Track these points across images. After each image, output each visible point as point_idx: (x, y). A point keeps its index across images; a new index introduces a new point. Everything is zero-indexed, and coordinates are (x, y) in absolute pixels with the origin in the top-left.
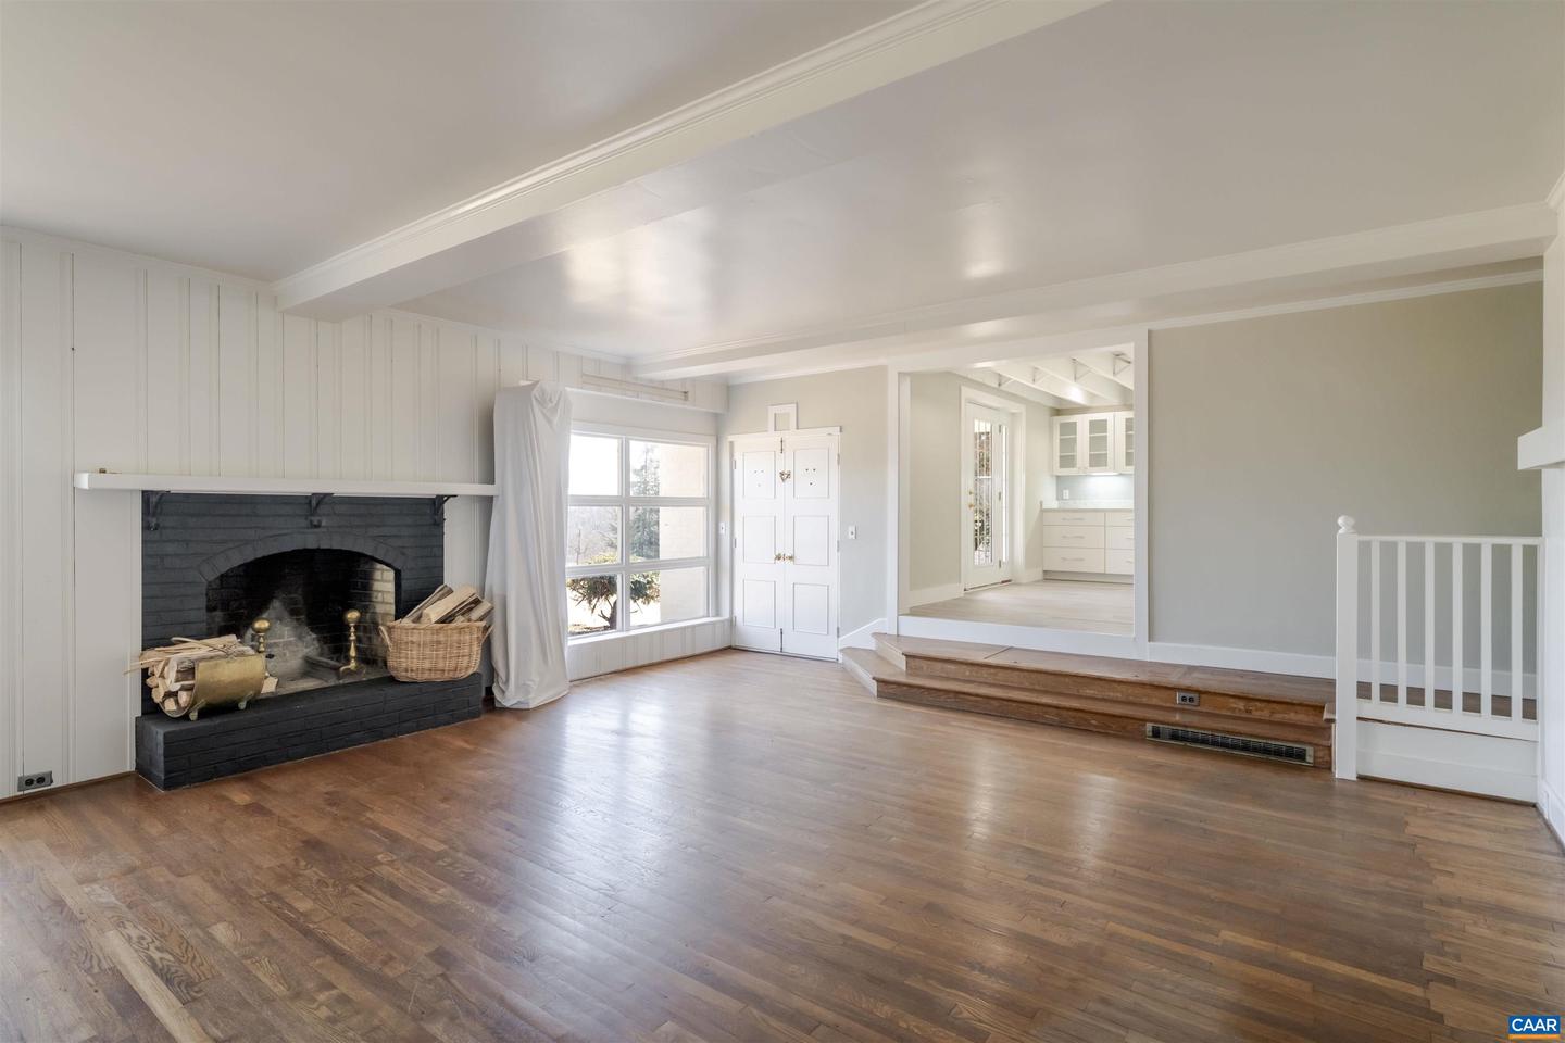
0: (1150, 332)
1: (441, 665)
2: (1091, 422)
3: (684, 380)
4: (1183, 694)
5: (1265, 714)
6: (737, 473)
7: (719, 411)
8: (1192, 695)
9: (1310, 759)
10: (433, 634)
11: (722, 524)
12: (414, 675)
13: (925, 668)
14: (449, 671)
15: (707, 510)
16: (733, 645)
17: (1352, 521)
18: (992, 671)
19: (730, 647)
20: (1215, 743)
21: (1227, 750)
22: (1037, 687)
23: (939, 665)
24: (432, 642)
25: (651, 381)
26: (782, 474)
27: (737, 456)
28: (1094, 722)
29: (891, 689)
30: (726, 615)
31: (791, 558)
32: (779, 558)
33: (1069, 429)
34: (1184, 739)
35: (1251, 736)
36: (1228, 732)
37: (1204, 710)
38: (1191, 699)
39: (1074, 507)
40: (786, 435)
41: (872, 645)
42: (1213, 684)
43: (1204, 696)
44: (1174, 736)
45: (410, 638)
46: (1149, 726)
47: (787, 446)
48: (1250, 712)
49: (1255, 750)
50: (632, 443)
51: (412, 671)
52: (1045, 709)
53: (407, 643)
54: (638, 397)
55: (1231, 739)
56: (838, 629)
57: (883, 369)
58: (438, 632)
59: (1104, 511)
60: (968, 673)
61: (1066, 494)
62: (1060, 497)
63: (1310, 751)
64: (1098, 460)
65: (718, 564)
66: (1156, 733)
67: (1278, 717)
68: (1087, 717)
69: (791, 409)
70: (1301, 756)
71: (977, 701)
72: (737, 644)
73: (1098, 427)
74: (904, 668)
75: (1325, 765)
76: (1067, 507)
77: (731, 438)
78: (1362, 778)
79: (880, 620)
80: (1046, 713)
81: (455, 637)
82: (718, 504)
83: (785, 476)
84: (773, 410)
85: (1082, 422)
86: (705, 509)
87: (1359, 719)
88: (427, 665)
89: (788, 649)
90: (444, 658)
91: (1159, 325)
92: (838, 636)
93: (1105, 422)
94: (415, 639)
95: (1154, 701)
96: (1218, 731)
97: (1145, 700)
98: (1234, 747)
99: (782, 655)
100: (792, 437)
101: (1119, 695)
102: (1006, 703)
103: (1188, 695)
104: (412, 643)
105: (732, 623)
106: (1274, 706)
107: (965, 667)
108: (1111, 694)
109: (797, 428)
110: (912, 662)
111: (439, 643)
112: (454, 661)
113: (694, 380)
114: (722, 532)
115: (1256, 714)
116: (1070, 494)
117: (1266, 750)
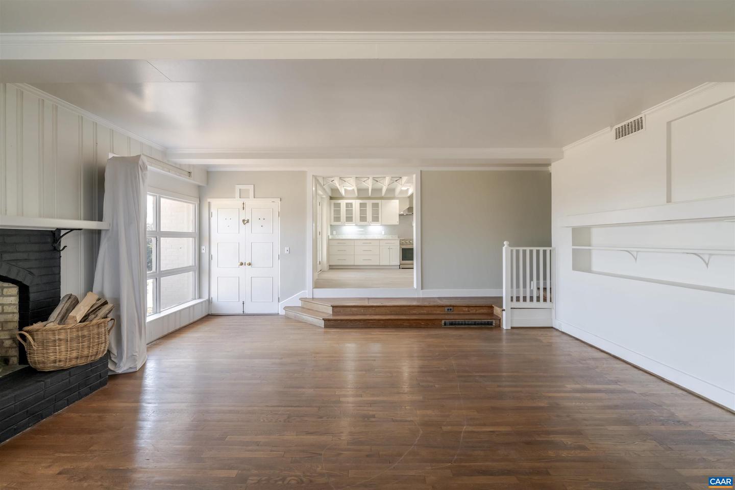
0: (421, 171)
1: (86, 352)
2: (346, 203)
3: (190, 166)
4: (448, 308)
5: (474, 311)
6: (213, 220)
7: (201, 184)
8: (451, 308)
9: (494, 325)
10: (78, 331)
11: (203, 247)
12: (62, 364)
13: (342, 311)
14: (91, 356)
15: (195, 239)
16: (210, 313)
17: (508, 243)
18: (374, 308)
19: (209, 315)
20: (465, 324)
21: (469, 326)
22: (393, 313)
23: (349, 309)
24: (78, 337)
25: (176, 164)
26: (244, 221)
27: (213, 210)
28: (423, 324)
29: (332, 323)
30: (206, 297)
31: (250, 264)
32: (242, 264)
33: (338, 205)
34: (455, 324)
35: (477, 319)
36: (469, 319)
37: (455, 313)
38: (451, 309)
39: (337, 238)
40: (245, 201)
41: (299, 304)
42: (453, 303)
43: (455, 308)
44: (451, 324)
45: (57, 337)
46: (443, 322)
47: (246, 207)
48: (469, 311)
49: (478, 324)
50: (162, 200)
51: (60, 361)
52: (404, 321)
53: (55, 341)
54: (169, 172)
55: (470, 322)
56: (279, 298)
57: (303, 173)
58: (82, 329)
59: (354, 239)
60: (362, 311)
61: (334, 233)
62: (332, 234)
63: (494, 321)
64: (349, 219)
65: (200, 269)
66: (445, 324)
67: (478, 312)
68: (421, 322)
69: (251, 188)
70: (491, 324)
71: (374, 322)
72: (213, 312)
73: (349, 206)
74: (331, 313)
75: (499, 326)
76: (335, 238)
77: (209, 200)
78: (512, 328)
79: (303, 291)
80: (403, 323)
81: (96, 331)
82: (200, 236)
83: (245, 222)
84: (238, 187)
85: (343, 203)
86: (194, 239)
87: (511, 308)
88: (74, 354)
89: (247, 311)
90: (89, 347)
91: (424, 169)
92: (279, 301)
93: (351, 204)
94: (62, 337)
95: (438, 312)
96: (467, 319)
97: (435, 312)
98: (471, 324)
99: (244, 315)
100: (251, 202)
101: (425, 312)
102: (387, 321)
103: (450, 308)
104: (60, 340)
105: (209, 301)
106: (477, 308)
107: (361, 308)
108: (422, 311)
109: (254, 197)
110: (336, 310)
111: (83, 336)
112: (95, 348)
113: (194, 166)
114: (203, 251)
115: (471, 312)
116: (336, 233)
117: (481, 324)
